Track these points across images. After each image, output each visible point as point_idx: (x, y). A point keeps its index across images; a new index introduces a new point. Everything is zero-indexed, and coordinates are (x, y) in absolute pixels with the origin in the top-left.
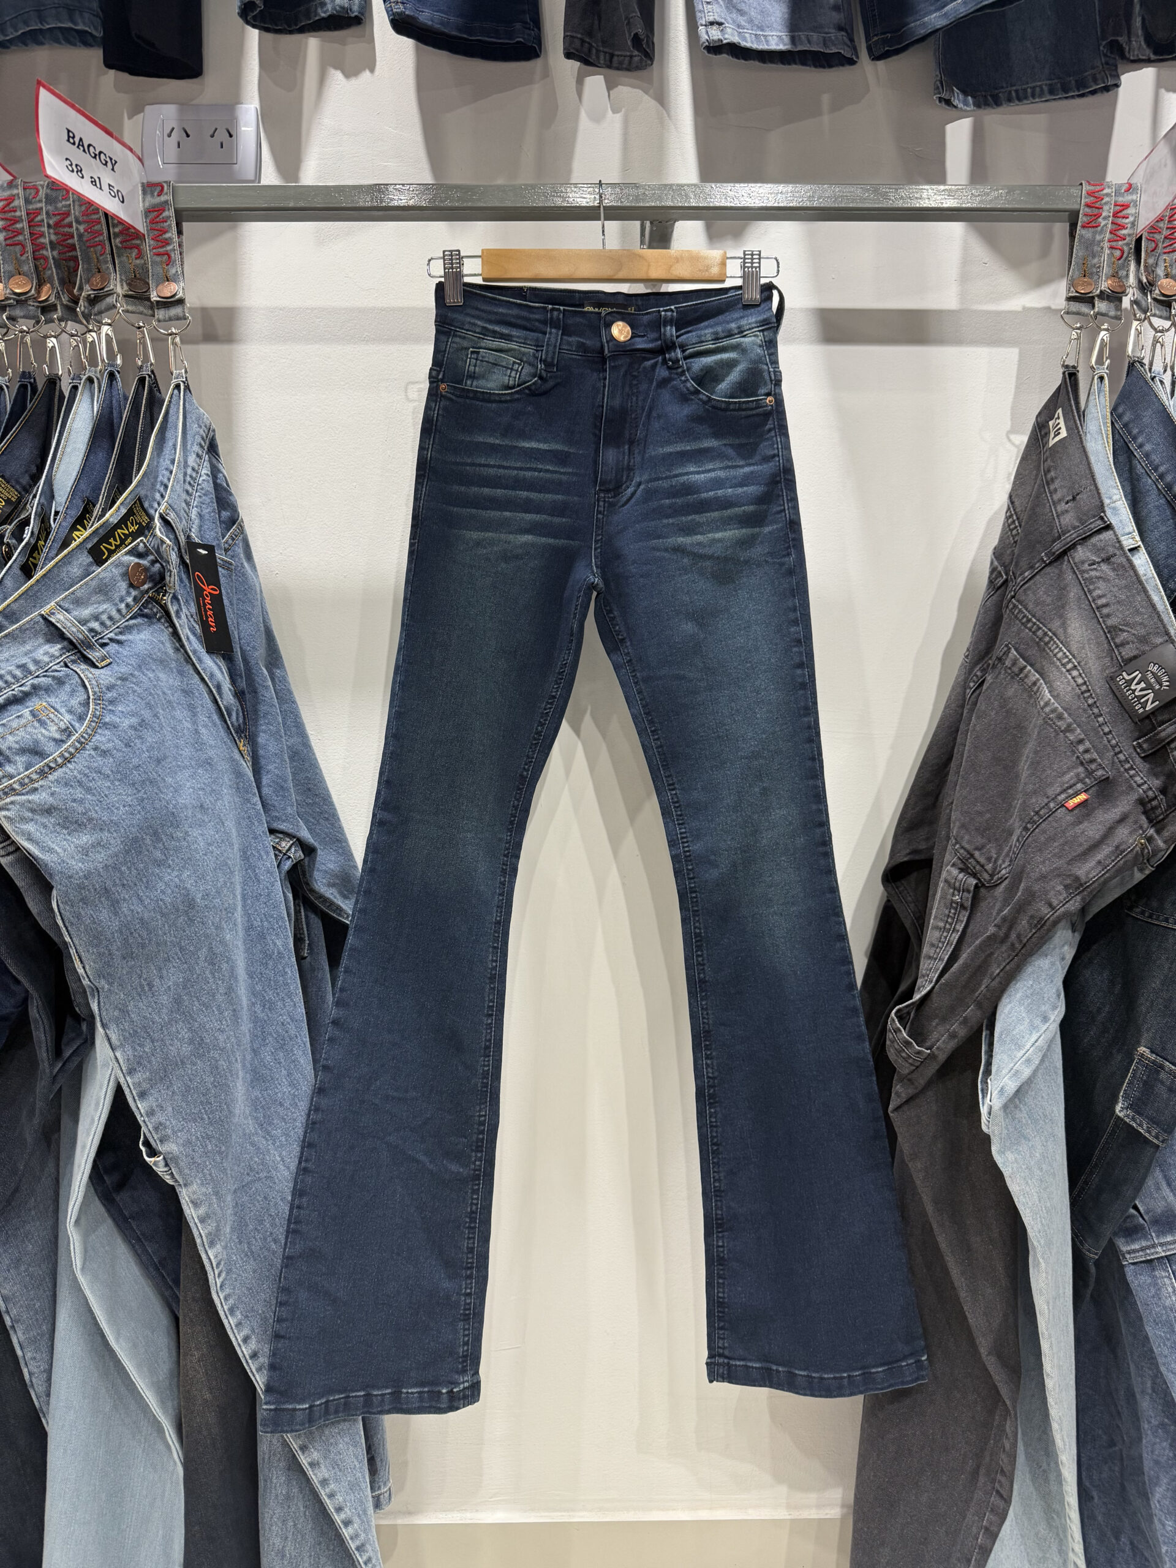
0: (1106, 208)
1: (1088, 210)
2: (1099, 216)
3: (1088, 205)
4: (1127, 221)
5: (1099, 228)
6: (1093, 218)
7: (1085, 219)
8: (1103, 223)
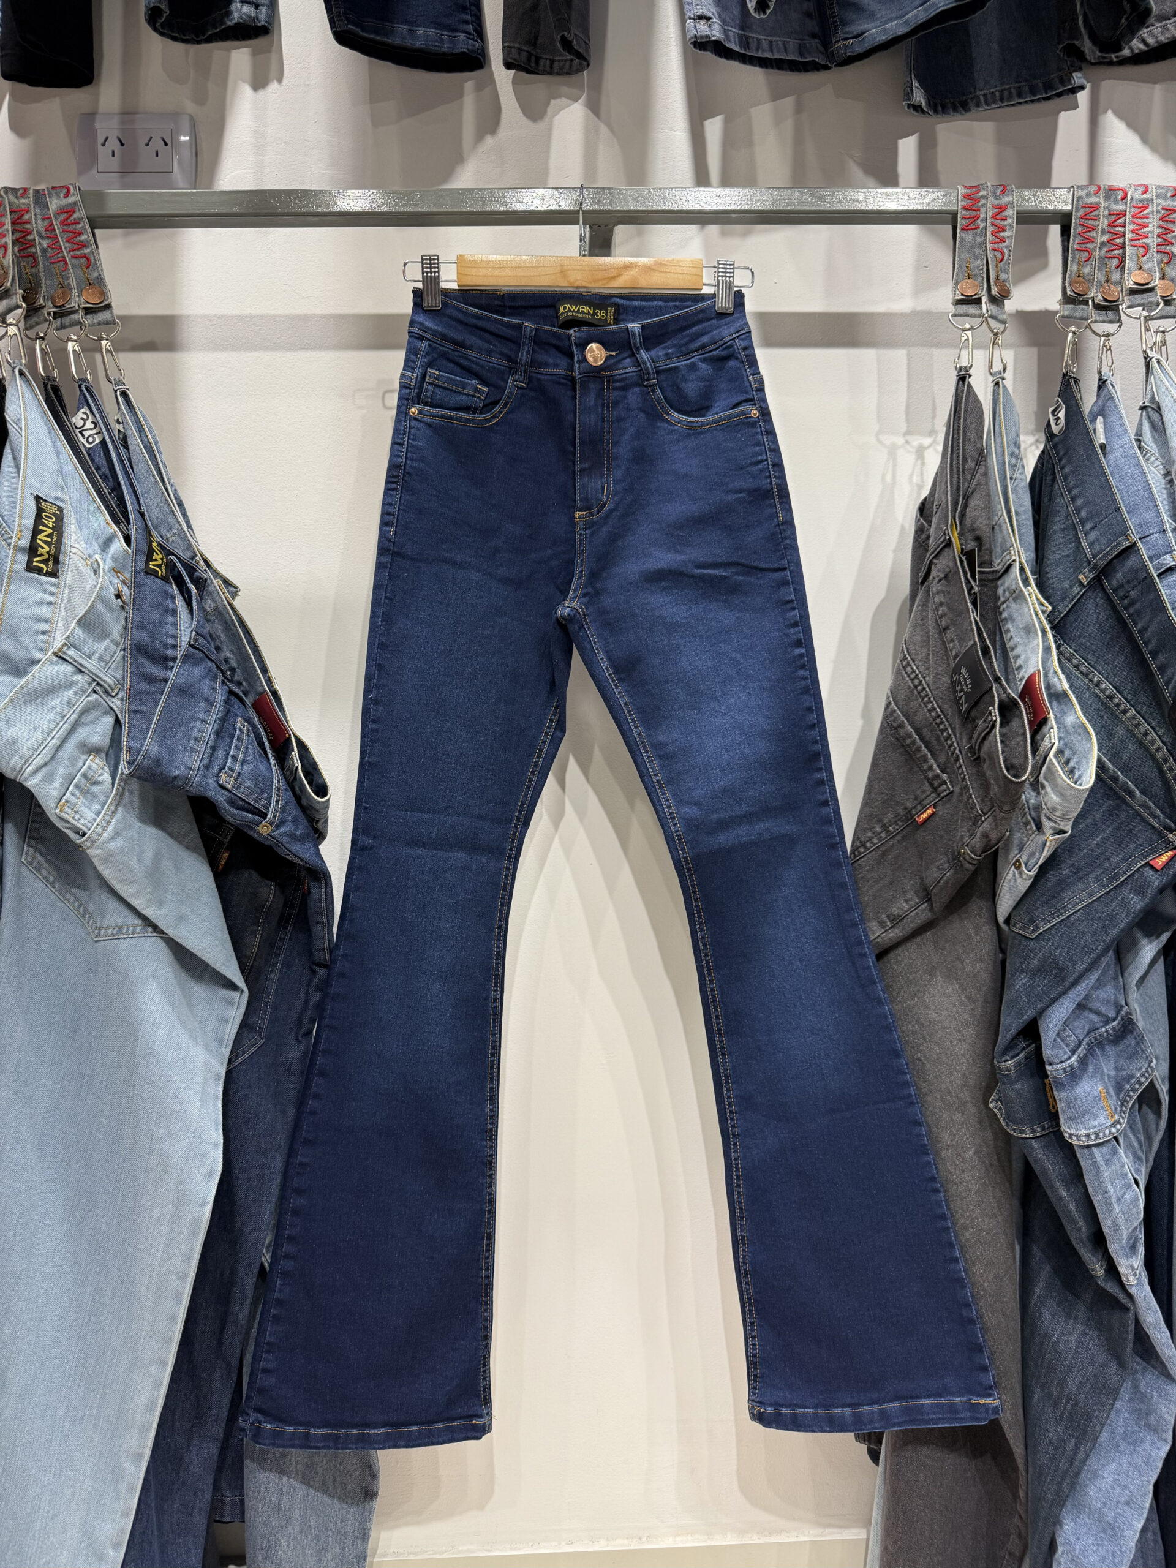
0: (983, 210)
1: (965, 213)
2: (977, 217)
3: (964, 208)
4: (1006, 223)
5: (979, 231)
6: (972, 220)
7: (964, 222)
8: (982, 225)
